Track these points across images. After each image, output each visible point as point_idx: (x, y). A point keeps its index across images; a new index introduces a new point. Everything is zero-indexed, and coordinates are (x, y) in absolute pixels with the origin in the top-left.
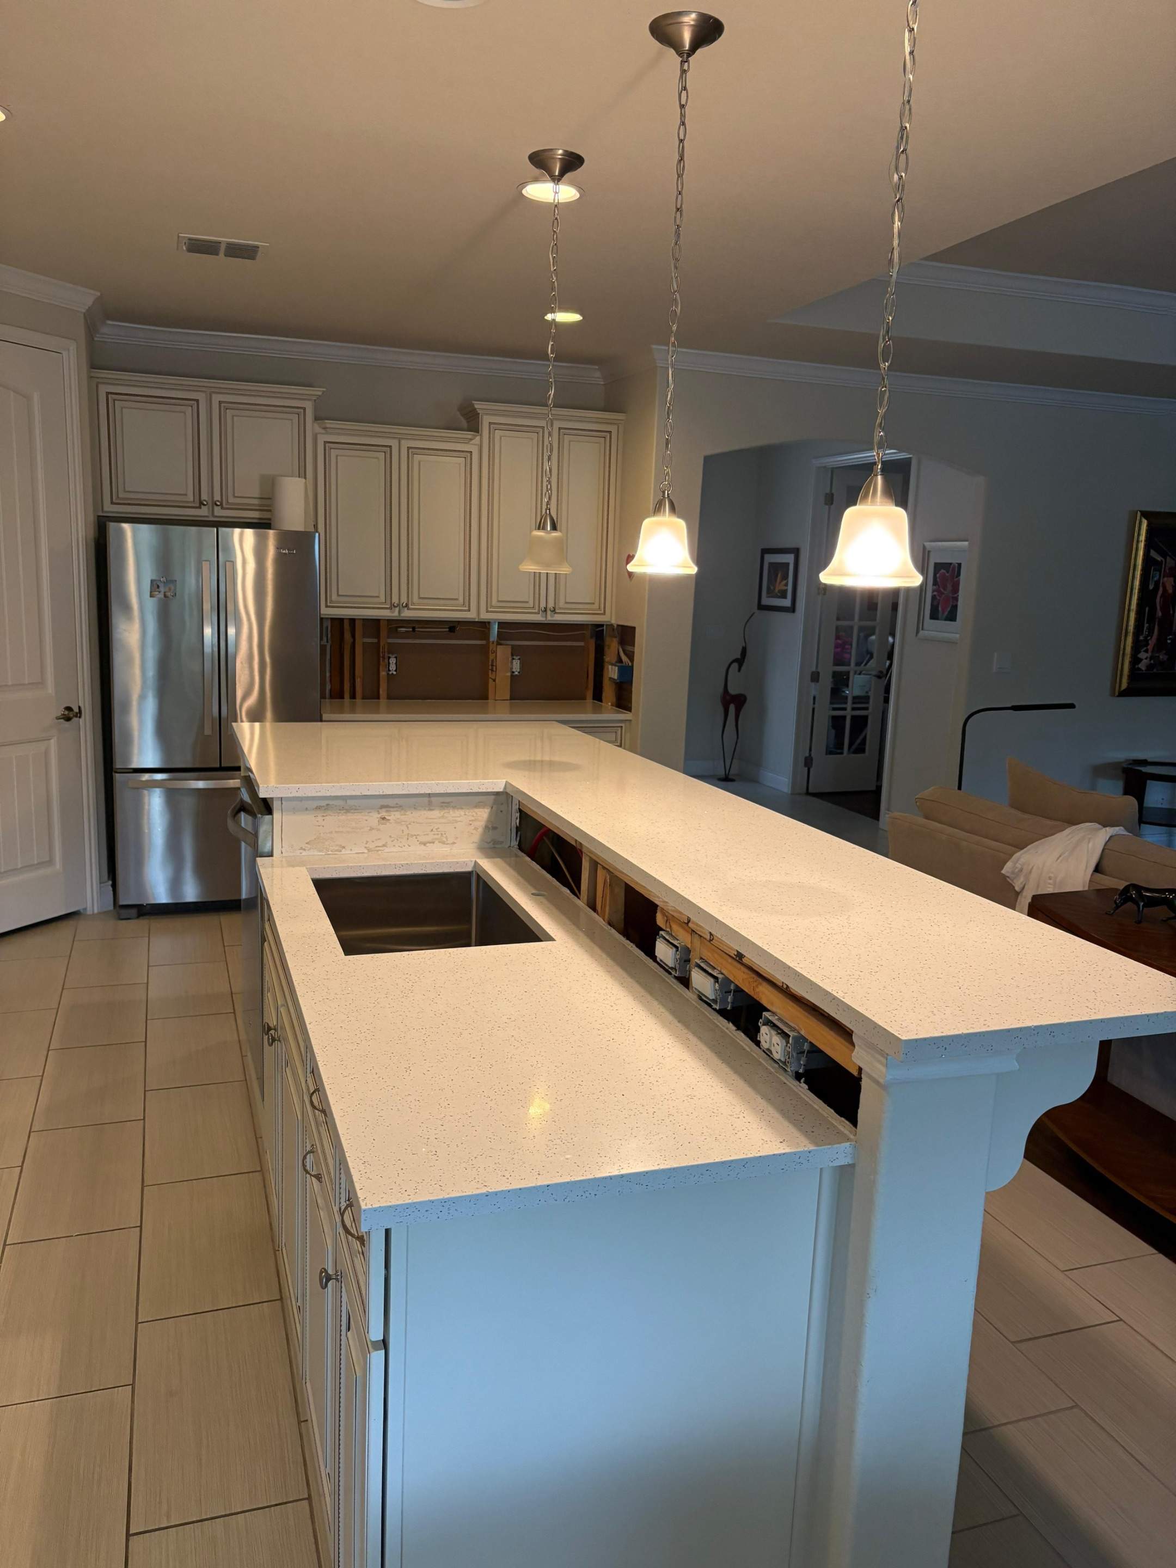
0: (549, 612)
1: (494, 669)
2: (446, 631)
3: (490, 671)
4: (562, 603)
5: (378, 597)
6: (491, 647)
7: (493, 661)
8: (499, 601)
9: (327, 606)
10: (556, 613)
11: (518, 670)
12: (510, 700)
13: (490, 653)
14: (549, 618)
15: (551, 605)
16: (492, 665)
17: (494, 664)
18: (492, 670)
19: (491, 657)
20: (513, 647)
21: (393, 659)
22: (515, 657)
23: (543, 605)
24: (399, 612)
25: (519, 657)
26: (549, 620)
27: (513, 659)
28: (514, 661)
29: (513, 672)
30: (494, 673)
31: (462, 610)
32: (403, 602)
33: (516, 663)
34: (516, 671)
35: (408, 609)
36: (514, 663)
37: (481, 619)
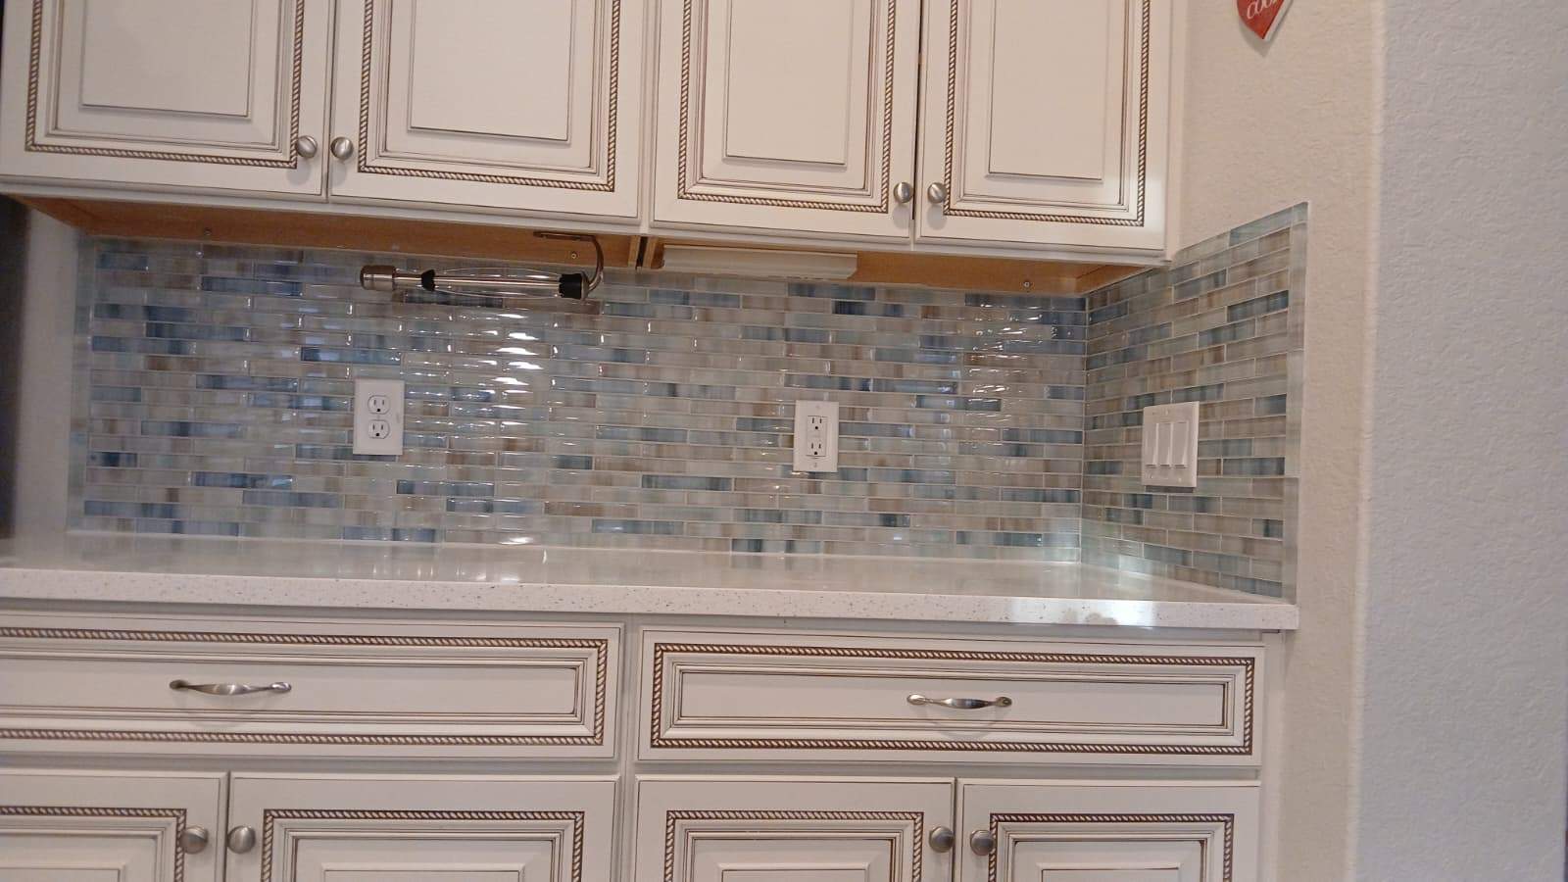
0: (924, 206)
4: (973, 180)
5: (244, 118)
9: (32, 146)
10: (949, 211)
14: (925, 229)
15: (931, 177)
23: (901, 175)
24: (327, 181)
26: (926, 241)
31: (579, 186)
32: (341, 139)
33: (817, 428)
34: (816, 453)
35: (359, 167)
36: (810, 426)
37: (656, 222)
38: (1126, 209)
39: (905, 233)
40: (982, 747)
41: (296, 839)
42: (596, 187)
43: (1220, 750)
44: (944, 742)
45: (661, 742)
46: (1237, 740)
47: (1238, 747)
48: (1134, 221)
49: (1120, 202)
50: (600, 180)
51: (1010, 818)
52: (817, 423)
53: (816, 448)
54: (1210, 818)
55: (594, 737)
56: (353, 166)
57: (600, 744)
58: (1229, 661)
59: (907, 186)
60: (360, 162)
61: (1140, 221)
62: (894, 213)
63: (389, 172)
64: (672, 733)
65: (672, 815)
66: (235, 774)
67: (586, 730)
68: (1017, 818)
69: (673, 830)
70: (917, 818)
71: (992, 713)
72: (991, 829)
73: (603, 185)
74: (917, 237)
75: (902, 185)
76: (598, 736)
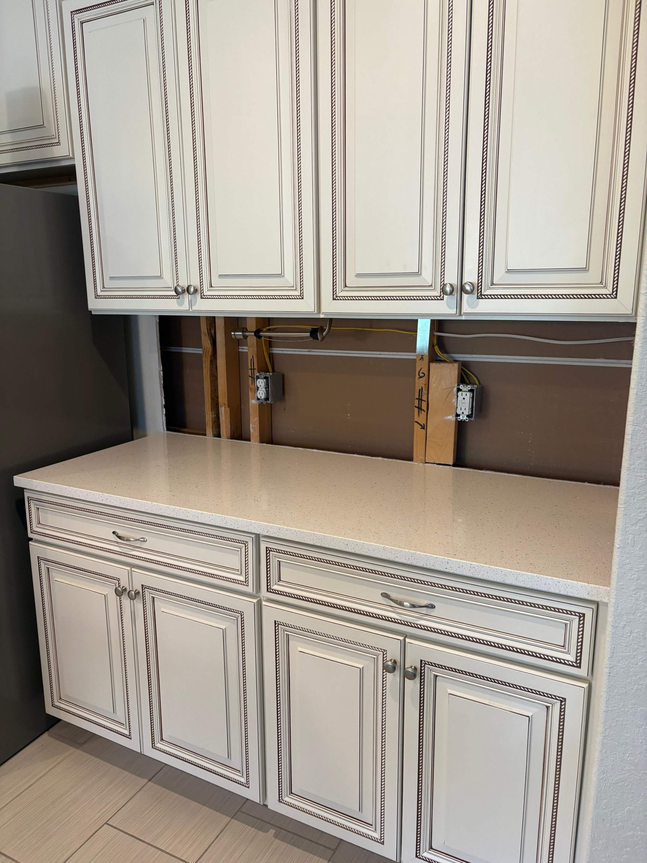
1: (424, 407)
2: (307, 337)
3: (416, 410)
5: (160, 277)
6: (421, 366)
7: (421, 391)
8: (359, 275)
10: (481, 296)
11: (467, 412)
12: (454, 465)
13: (417, 376)
15: (472, 278)
16: (420, 400)
17: (424, 398)
18: (420, 408)
19: (420, 383)
20: (464, 367)
21: (262, 380)
22: (461, 387)
23: (453, 280)
24: (191, 304)
25: (469, 387)
26: (468, 314)
27: (459, 390)
28: (460, 393)
29: (458, 415)
30: (424, 414)
31: (288, 298)
32: (190, 285)
33: (464, 399)
34: (463, 413)
35: (201, 296)
36: (460, 398)
37: (323, 313)
38: (605, 287)
39: (454, 311)
40: (417, 627)
41: (153, 598)
42: (295, 298)
43: (559, 661)
44: (397, 620)
45: (271, 590)
46: (572, 658)
47: (572, 662)
48: (610, 295)
49: (601, 282)
50: (297, 293)
51: (431, 664)
52: (464, 396)
53: (463, 410)
54: (551, 696)
55: (245, 582)
56: (198, 296)
57: (248, 586)
58: (567, 612)
59: (451, 285)
60: (201, 294)
61: (614, 294)
62: (447, 300)
63: (212, 297)
64: (275, 587)
65: (277, 622)
66: (133, 569)
67: (242, 578)
68: (435, 665)
69: (278, 629)
70: (384, 652)
71: (424, 611)
72: (421, 667)
73: (298, 296)
74: (462, 313)
75: (449, 285)
76: (247, 582)
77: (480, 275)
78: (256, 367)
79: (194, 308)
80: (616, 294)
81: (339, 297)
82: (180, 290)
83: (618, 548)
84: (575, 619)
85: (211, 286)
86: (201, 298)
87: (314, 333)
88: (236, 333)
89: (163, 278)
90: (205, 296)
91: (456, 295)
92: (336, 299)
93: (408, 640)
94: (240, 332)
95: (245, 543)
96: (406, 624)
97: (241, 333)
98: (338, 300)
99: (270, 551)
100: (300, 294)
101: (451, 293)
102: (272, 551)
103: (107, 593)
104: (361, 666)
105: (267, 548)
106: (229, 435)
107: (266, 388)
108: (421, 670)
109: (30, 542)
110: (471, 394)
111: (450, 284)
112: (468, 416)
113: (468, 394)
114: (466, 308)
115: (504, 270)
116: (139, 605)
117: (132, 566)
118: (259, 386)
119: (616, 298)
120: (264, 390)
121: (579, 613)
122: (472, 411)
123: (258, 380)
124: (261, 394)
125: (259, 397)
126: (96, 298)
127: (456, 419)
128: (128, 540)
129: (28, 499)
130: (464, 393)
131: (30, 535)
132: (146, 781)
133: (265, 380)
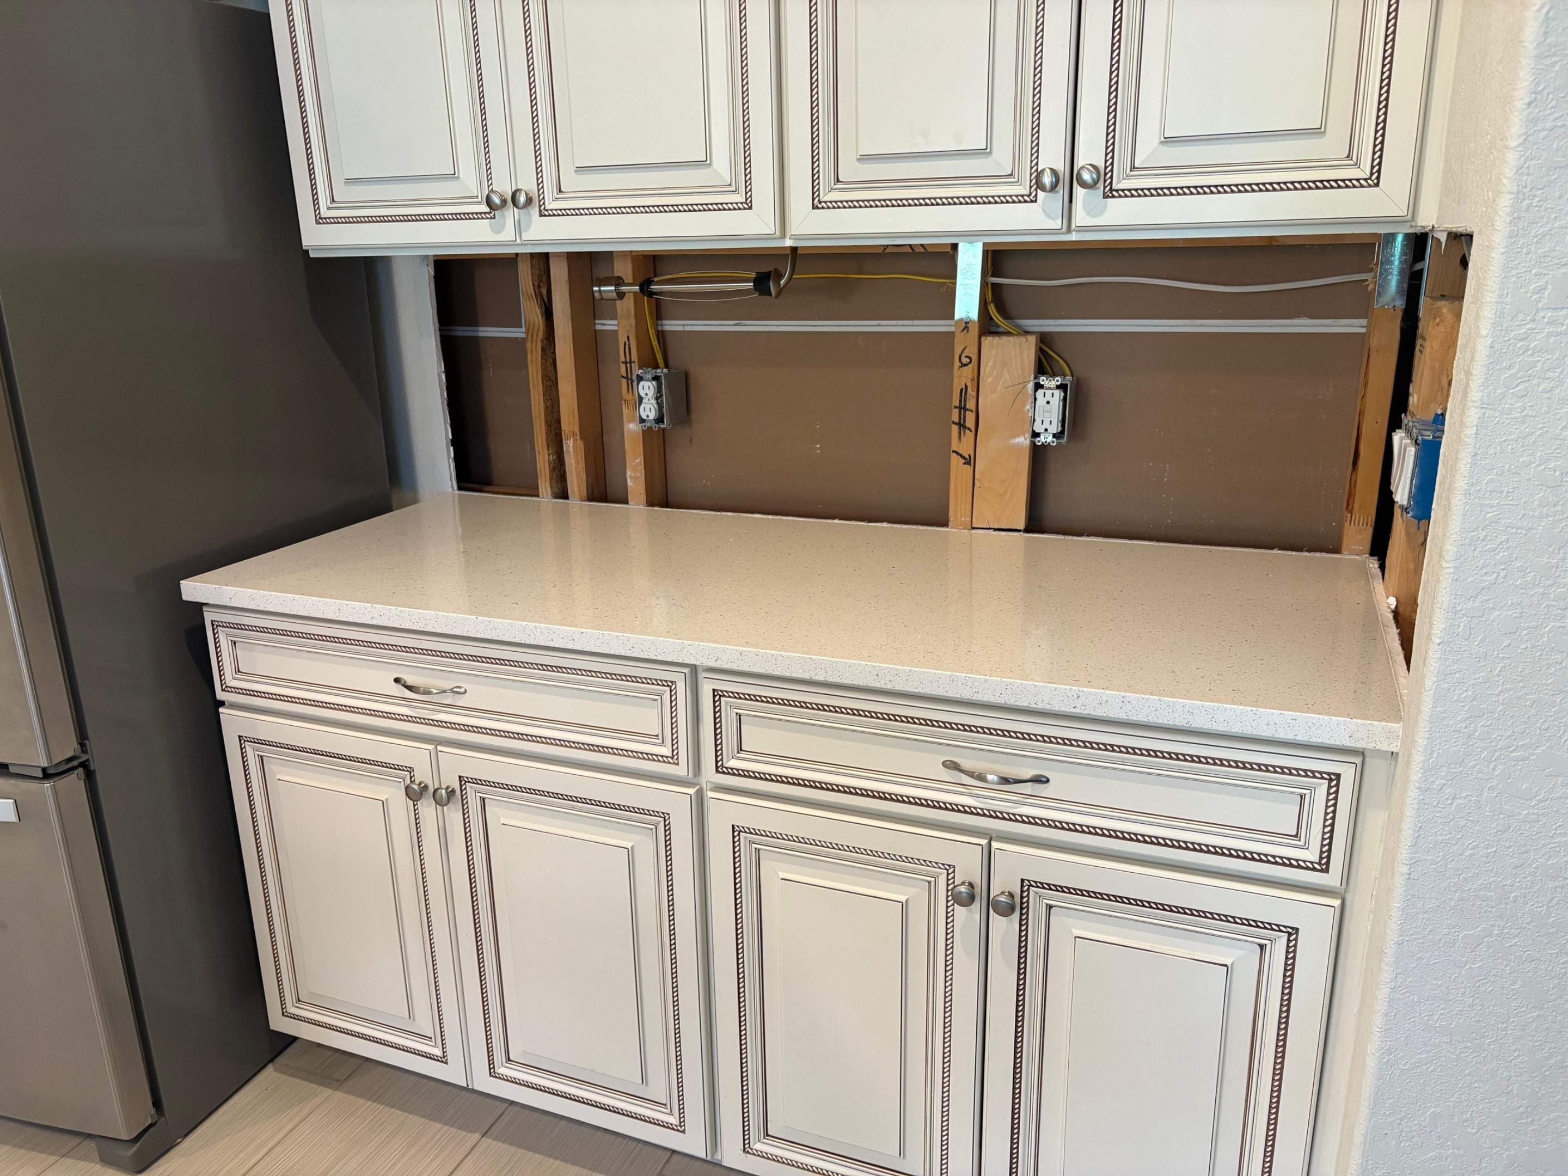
0: (1084, 192)
1: (970, 422)
2: (747, 292)
3: (955, 428)
5: (453, 176)
6: (965, 344)
7: (964, 391)
8: (864, 159)
9: (320, 220)
10: (1111, 193)
11: (1055, 428)
12: (1027, 530)
13: (957, 364)
15: (1094, 157)
16: (962, 408)
17: (971, 405)
18: (962, 425)
19: (962, 377)
20: (1045, 342)
21: (648, 383)
22: (1043, 380)
23: (1056, 163)
24: (518, 227)
25: (1058, 380)
27: (1038, 386)
28: (1040, 392)
29: (1036, 435)
30: (969, 434)
32: (518, 190)
33: (1048, 402)
34: (1046, 430)
35: (540, 211)
36: (1041, 401)
37: (793, 237)
38: (1357, 165)
39: (1057, 224)
40: (1012, 818)
41: (483, 800)
42: (736, 207)
43: (1287, 863)
44: (975, 808)
45: (724, 769)
46: (1312, 855)
47: (1312, 863)
48: (1366, 180)
49: (1348, 156)
50: (739, 198)
51: (1042, 885)
52: (1048, 397)
53: (1046, 425)
54: (1269, 926)
55: (672, 758)
56: (535, 211)
57: (678, 764)
58: (1306, 773)
59: (1054, 172)
60: (540, 206)
61: (1374, 180)
62: (1043, 203)
63: (564, 213)
64: (733, 763)
65: (737, 828)
66: (439, 748)
67: (666, 751)
68: (1050, 887)
69: (739, 840)
70: (950, 869)
71: (1028, 788)
72: (1022, 891)
73: (742, 203)
74: (1073, 227)
75: (1048, 170)
76: (675, 757)
77: (1110, 150)
78: (634, 357)
79: (526, 236)
80: (1378, 178)
81: (825, 202)
82: (497, 200)
83: (1439, 644)
84: (1321, 785)
85: (560, 191)
86: (541, 215)
87: (762, 283)
88: (602, 289)
89: (458, 178)
90: (547, 210)
91: (1063, 191)
92: (818, 208)
93: (995, 845)
94: (611, 285)
95: (670, 685)
96: (993, 815)
97: (613, 288)
98: (823, 208)
99: (720, 696)
100: (744, 201)
101: (1054, 188)
102: (724, 696)
103: (386, 797)
104: (903, 898)
105: (714, 690)
106: (584, 492)
107: (657, 399)
108: (1022, 897)
109: (221, 710)
110: (1062, 394)
111: (1050, 169)
112: (1054, 436)
113: (1057, 392)
114: (1081, 217)
115: (1156, 139)
116: (454, 815)
117: (437, 741)
118: (642, 394)
119: (1377, 185)
120: (654, 402)
121: (1329, 774)
122: (1063, 426)
123: (642, 383)
124: (647, 410)
125: (644, 417)
126: (318, 223)
127: (1033, 444)
128: (428, 692)
129: (213, 625)
130: (1049, 393)
131: (220, 695)
132: (476, 1136)
133: (654, 383)
